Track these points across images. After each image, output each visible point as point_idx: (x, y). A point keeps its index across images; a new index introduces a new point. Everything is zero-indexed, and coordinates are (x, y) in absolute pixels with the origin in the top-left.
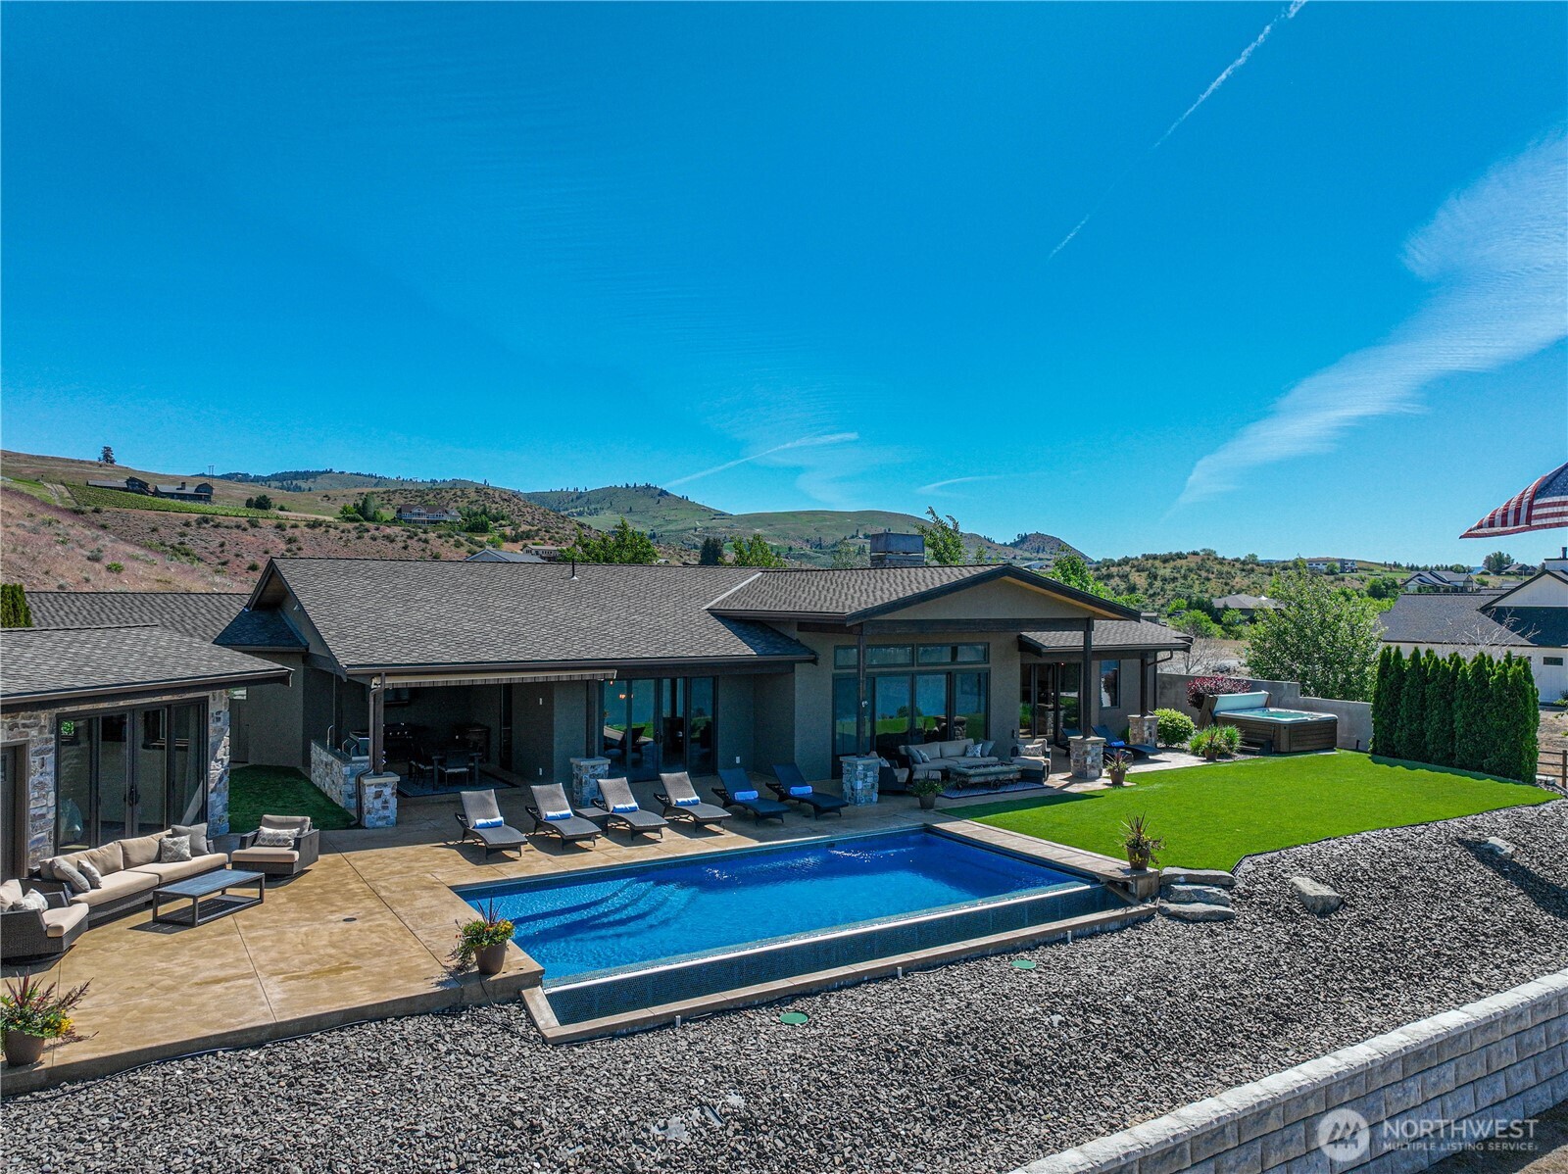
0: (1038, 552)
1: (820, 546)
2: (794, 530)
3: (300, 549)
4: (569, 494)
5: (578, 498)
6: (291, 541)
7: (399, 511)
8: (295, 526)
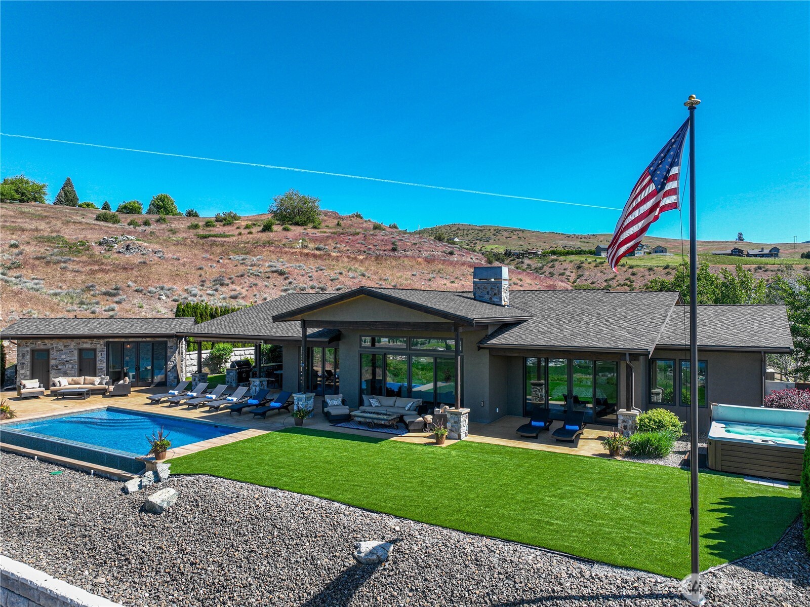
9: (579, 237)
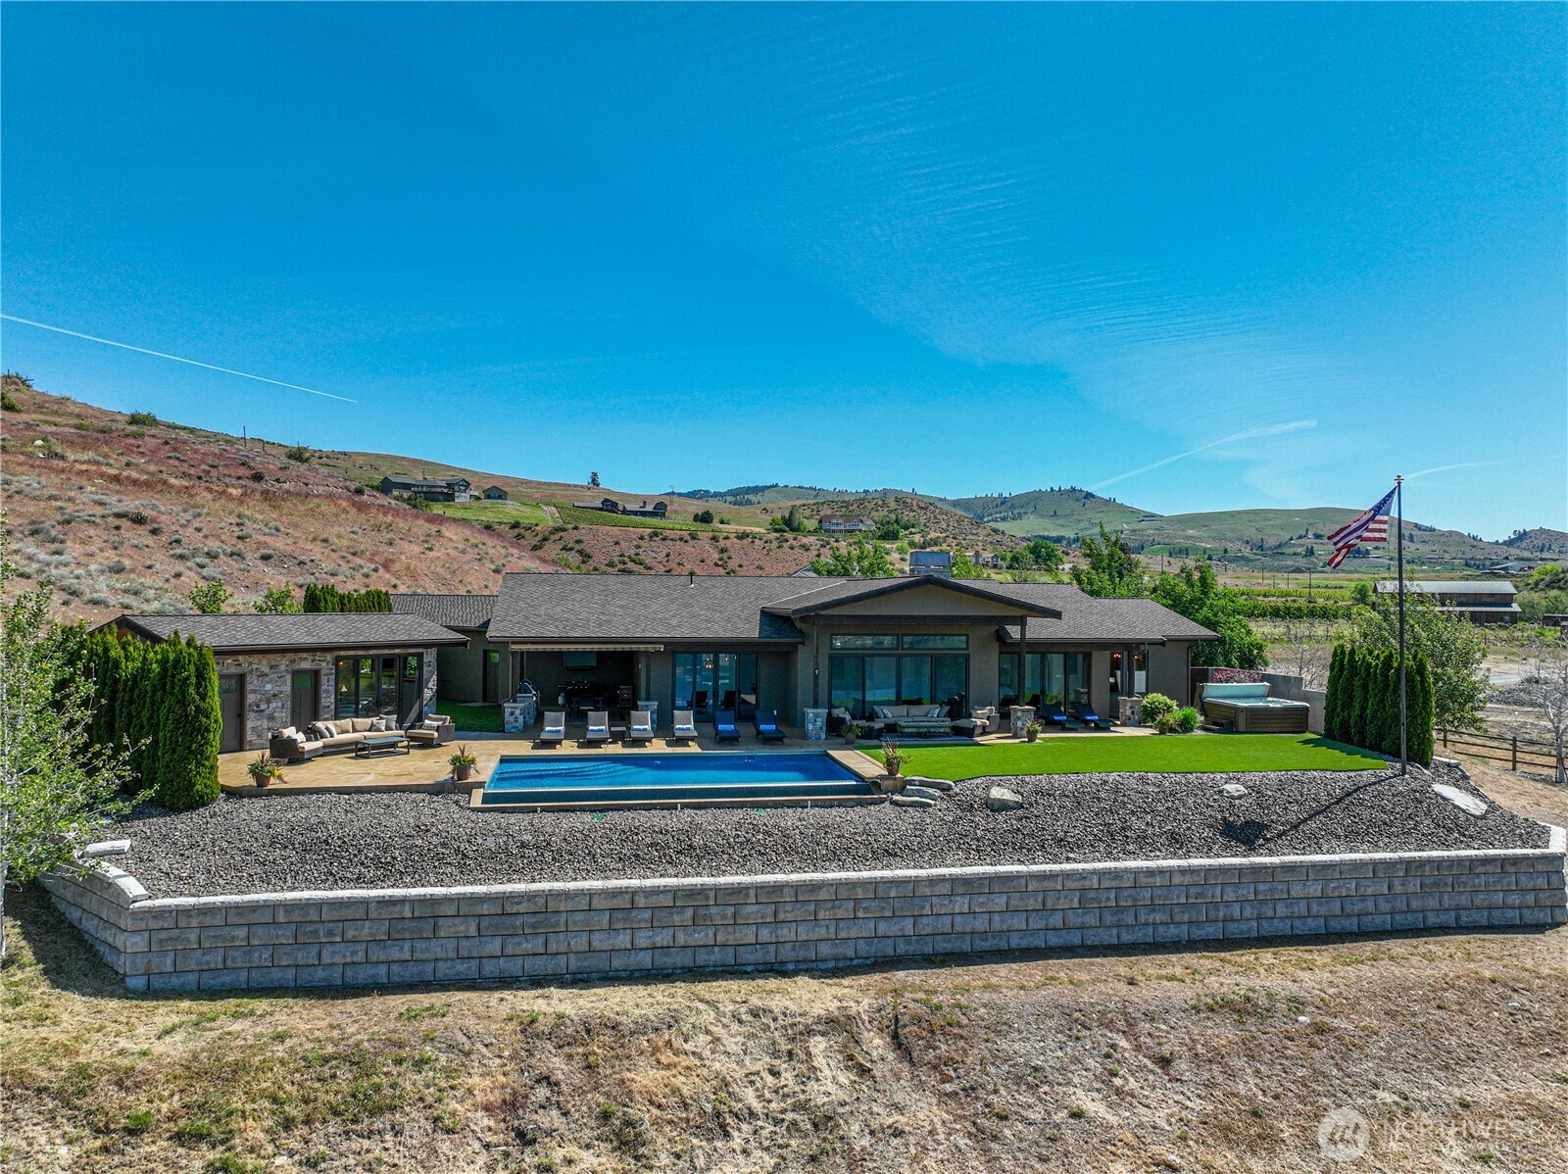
0: (1542, 551)
1: (1261, 548)
2: (1232, 531)
3: (729, 558)
4: (993, 499)
5: (1002, 503)
6: (723, 551)
7: (820, 522)
8: (726, 538)
9: (317, 454)
